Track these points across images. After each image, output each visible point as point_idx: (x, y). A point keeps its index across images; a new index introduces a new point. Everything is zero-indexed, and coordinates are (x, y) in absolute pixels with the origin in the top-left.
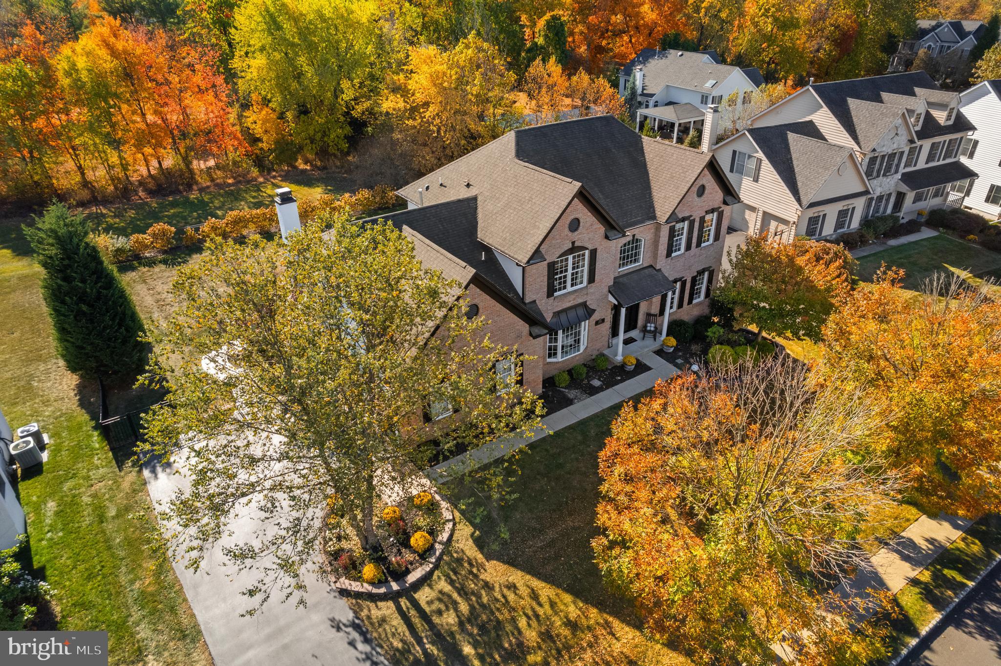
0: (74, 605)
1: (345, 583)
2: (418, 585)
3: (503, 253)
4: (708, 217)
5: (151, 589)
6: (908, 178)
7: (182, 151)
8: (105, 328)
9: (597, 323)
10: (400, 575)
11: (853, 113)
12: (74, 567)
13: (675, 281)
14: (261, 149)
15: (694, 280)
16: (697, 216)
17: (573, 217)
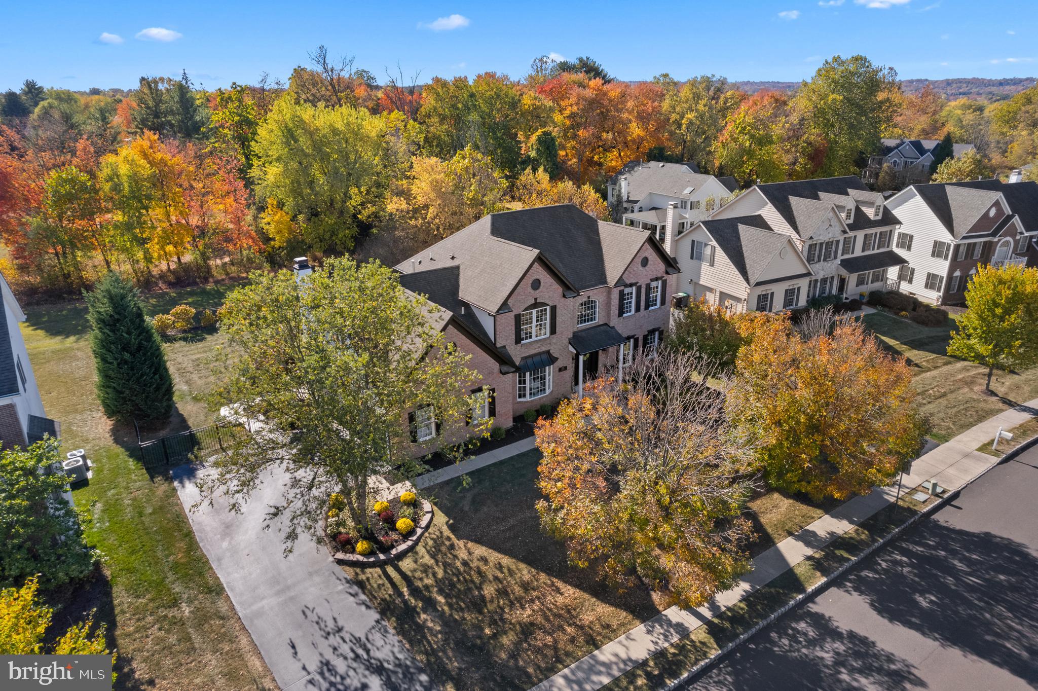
0: (121, 570)
1: (340, 555)
2: (401, 556)
3: (478, 308)
4: (654, 284)
5: (183, 561)
6: (845, 264)
7: (201, 248)
8: (142, 375)
9: (560, 370)
10: (386, 549)
11: (794, 208)
12: (120, 546)
13: (629, 338)
14: (273, 247)
15: (645, 338)
16: (643, 282)
17: (534, 278)
